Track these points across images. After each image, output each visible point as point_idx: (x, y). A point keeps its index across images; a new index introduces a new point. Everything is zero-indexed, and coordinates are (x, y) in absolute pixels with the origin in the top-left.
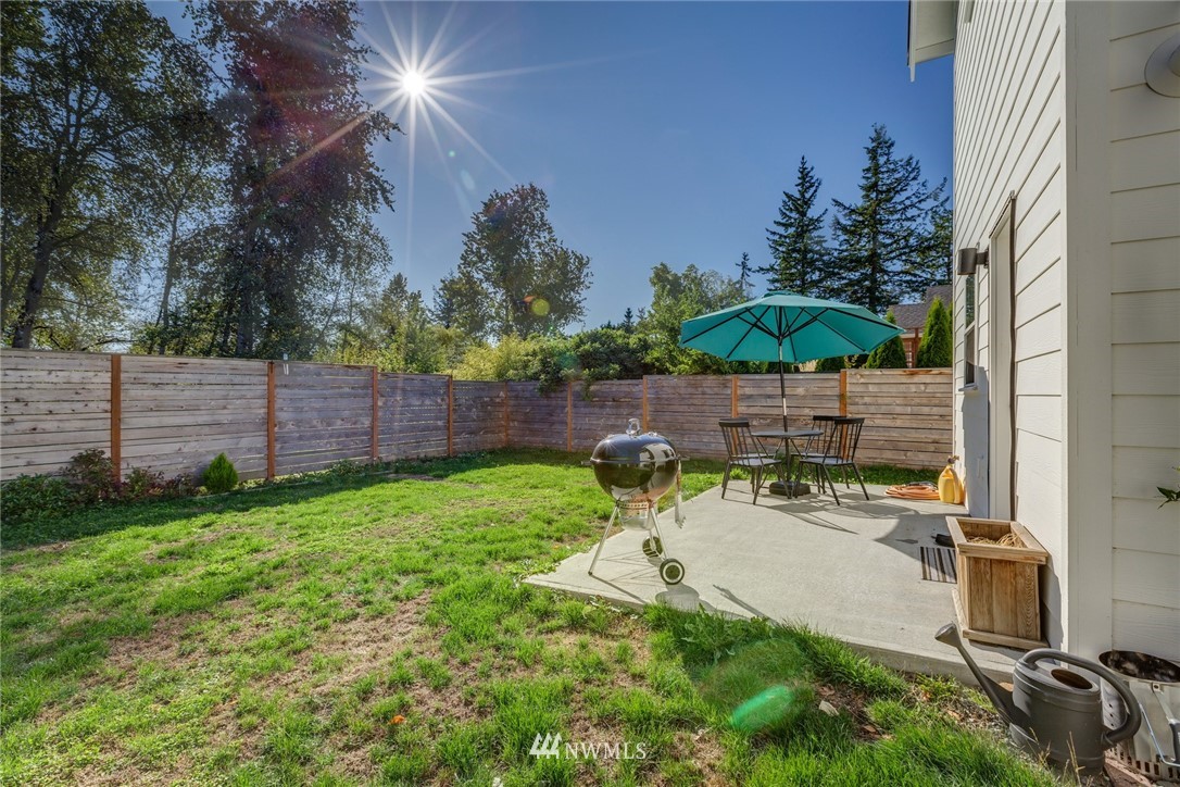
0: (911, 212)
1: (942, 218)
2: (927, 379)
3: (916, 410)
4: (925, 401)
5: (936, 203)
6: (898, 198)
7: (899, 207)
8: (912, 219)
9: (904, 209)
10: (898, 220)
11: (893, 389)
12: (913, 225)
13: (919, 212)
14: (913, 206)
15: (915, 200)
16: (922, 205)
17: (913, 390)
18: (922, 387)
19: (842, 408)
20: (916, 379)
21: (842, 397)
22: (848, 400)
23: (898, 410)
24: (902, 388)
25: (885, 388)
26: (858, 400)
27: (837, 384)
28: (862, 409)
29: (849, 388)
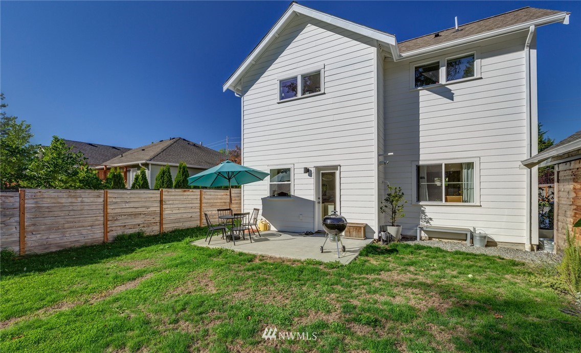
2: (188, 193)
3: (185, 205)
4: (188, 202)
11: (179, 197)
17: (185, 197)
18: (187, 196)
19: (161, 207)
20: (185, 193)
21: (161, 201)
22: (164, 203)
23: (180, 206)
24: (182, 197)
25: (176, 197)
26: (167, 202)
27: (159, 195)
28: (169, 206)
29: (164, 197)
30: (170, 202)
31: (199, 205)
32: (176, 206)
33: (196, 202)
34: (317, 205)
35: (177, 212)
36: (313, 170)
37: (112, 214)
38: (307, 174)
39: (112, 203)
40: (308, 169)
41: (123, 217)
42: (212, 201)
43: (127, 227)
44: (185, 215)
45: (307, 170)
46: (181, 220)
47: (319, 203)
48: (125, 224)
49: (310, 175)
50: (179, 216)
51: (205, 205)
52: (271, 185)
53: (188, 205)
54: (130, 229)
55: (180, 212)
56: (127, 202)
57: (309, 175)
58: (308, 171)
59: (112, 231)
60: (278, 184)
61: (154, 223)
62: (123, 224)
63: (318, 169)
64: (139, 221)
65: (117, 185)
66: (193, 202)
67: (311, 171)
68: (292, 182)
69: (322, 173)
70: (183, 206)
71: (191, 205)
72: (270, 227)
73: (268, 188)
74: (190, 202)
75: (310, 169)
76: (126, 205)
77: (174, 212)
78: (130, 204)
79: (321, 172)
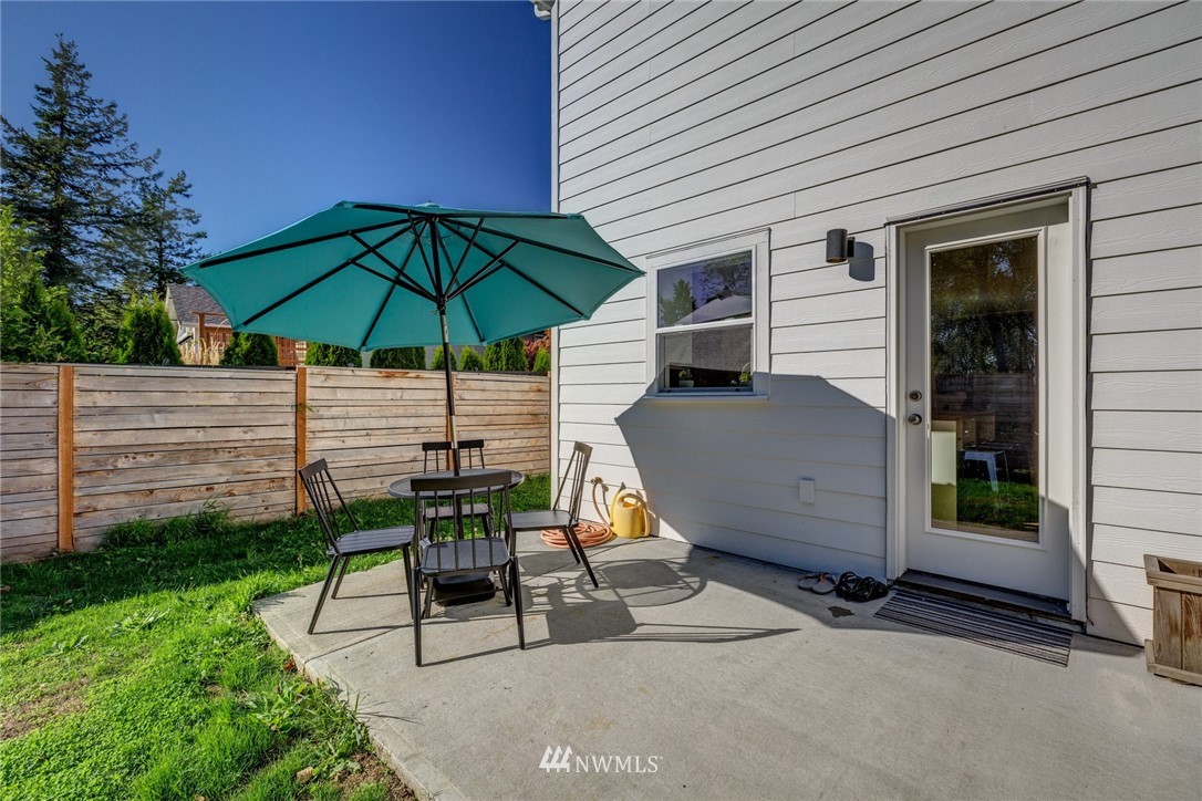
0: (113, 173)
1: (153, 195)
2: (404, 383)
3: (392, 422)
4: (401, 411)
5: (147, 175)
6: (95, 148)
7: (97, 161)
8: (113, 182)
9: (104, 166)
10: (95, 177)
11: (368, 395)
12: (116, 191)
13: (125, 177)
14: (116, 166)
15: (119, 160)
16: (129, 170)
17: (390, 397)
18: (399, 393)
19: (300, 425)
20: (393, 383)
21: (300, 407)
22: (308, 413)
23: (373, 423)
24: (378, 394)
25: (357, 394)
26: (324, 412)
27: (291, 387)
28: (328, 425)
29: (310, 393)
30: (335, 411)
31: (443, 421)
32: (358, 424)
33: (431, 411)
34: (901, 435)
35: (362, 442)
36: (883, 244)
37: (95, 451)
38: (845, 267)
39: (93, 411)
40: (851, 242)
41: (141, 458)
42: (490, 410)
43: (160, 495)
44: (390, 455)
45: (844, 248)
46: (378, 470)
47: (915, 419)
48: (151, 486)
49: (864, 272)
50: (369, 456)
51: (465, 421)
52: (661, 338)
53: (403, 422)
54: (172, 501)
55: (373, 443)
56: (160, 409)
57: (854, 274)
58: (851, 254)
59: (95, 510)
60: (695, 334)
61: (272, 480)
62: (144, 486)
63: (911, 232)
64: (210, 472)
65: (146, 351)
66: (420, 410)
67: (869, 249)
68: (759, 319)
69: (936, 257)
70: (383, 423)
71: (412, 422)
72: (654, 525)
73: (647, 353)
74: (412, 411)
75: (859, 239)
76: (153, 420)
77: (350, 443)
78: (170, 416)
79: (931, 248)
